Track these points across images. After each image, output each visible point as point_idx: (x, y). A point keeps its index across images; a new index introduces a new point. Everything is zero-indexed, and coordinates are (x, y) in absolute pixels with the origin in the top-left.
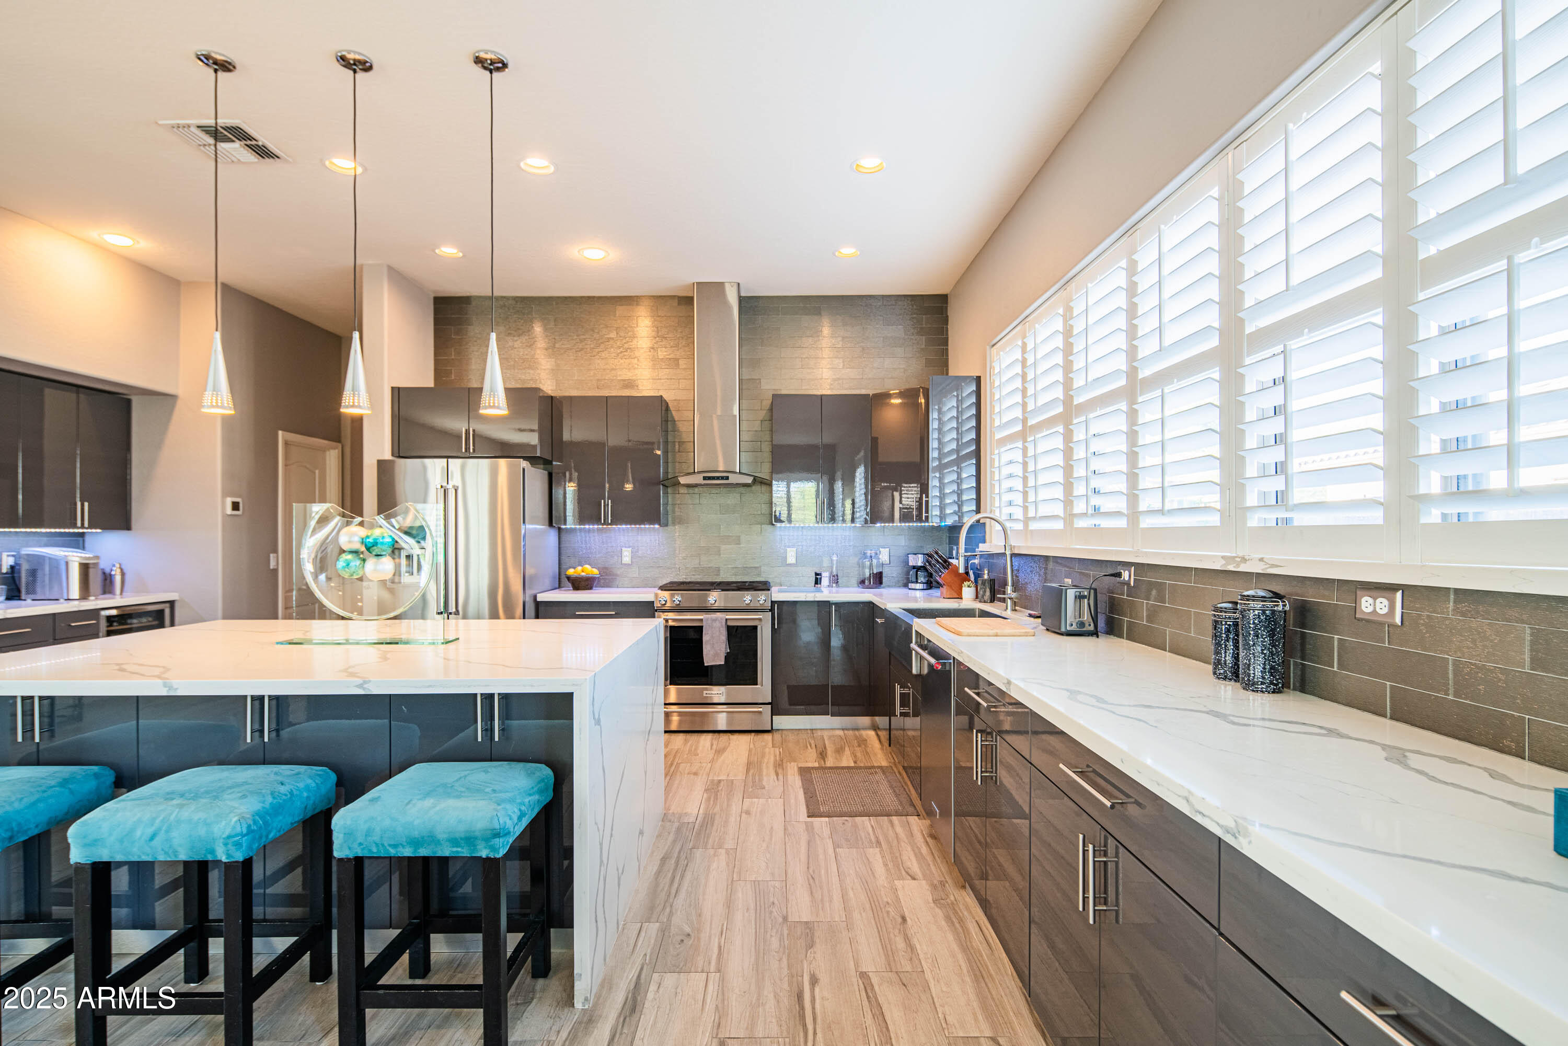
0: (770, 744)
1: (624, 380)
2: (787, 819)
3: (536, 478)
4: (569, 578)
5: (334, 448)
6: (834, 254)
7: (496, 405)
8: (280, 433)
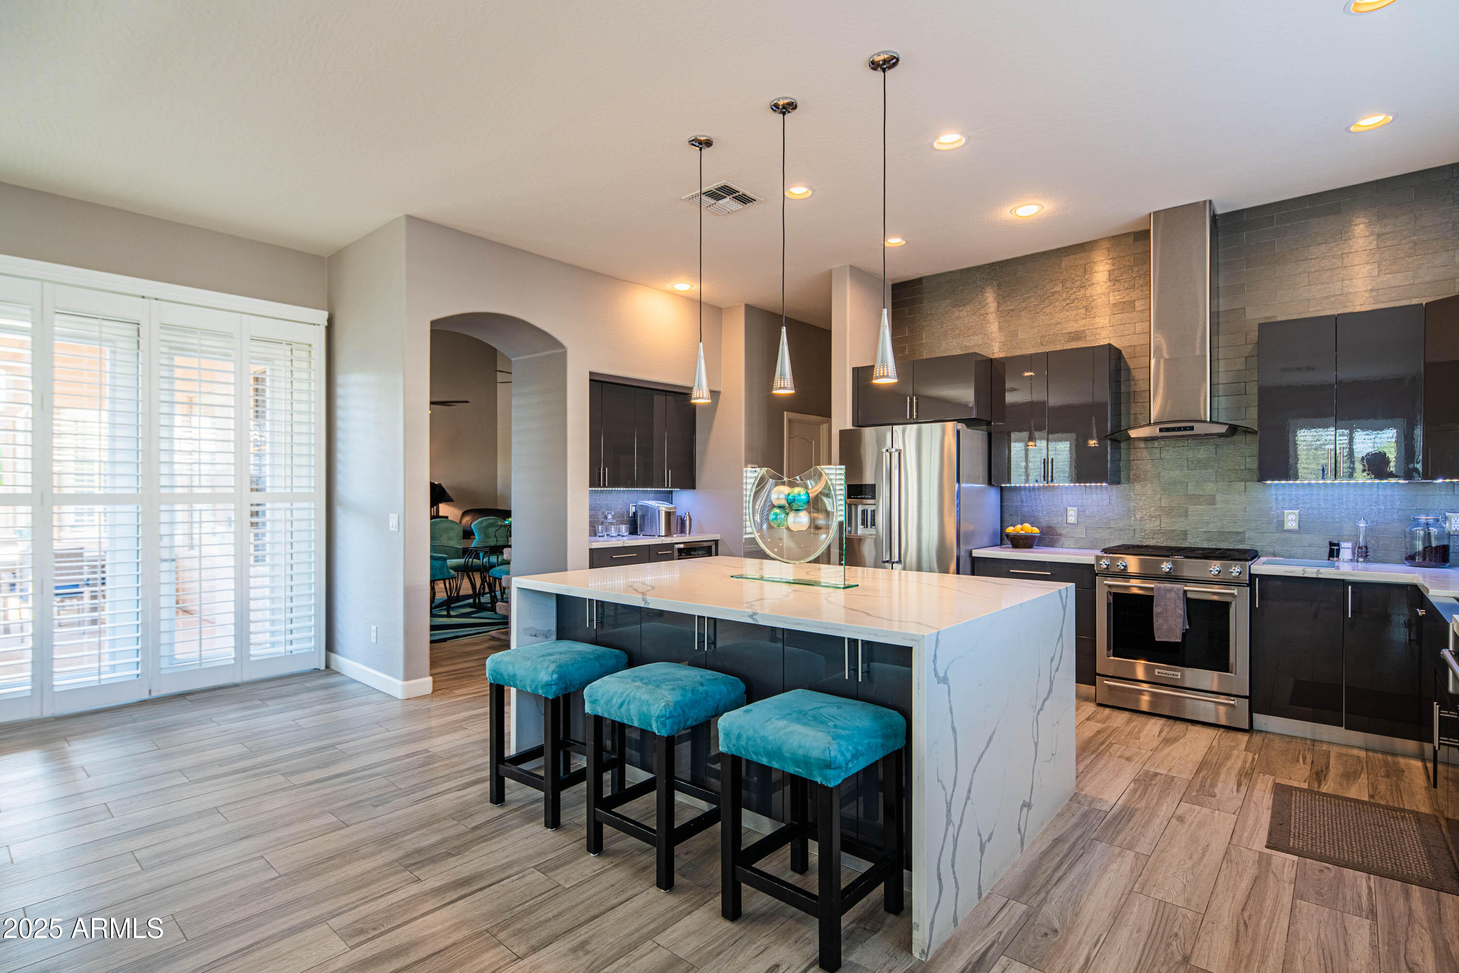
0: (1243, 746)
1: (1070, 333)
2: (1234, 841)
3: (975, 439)
4: (1008, 536)
5: (826, 423)
6: (1347, 130)
7: (886, 374)
8: (785, 413)
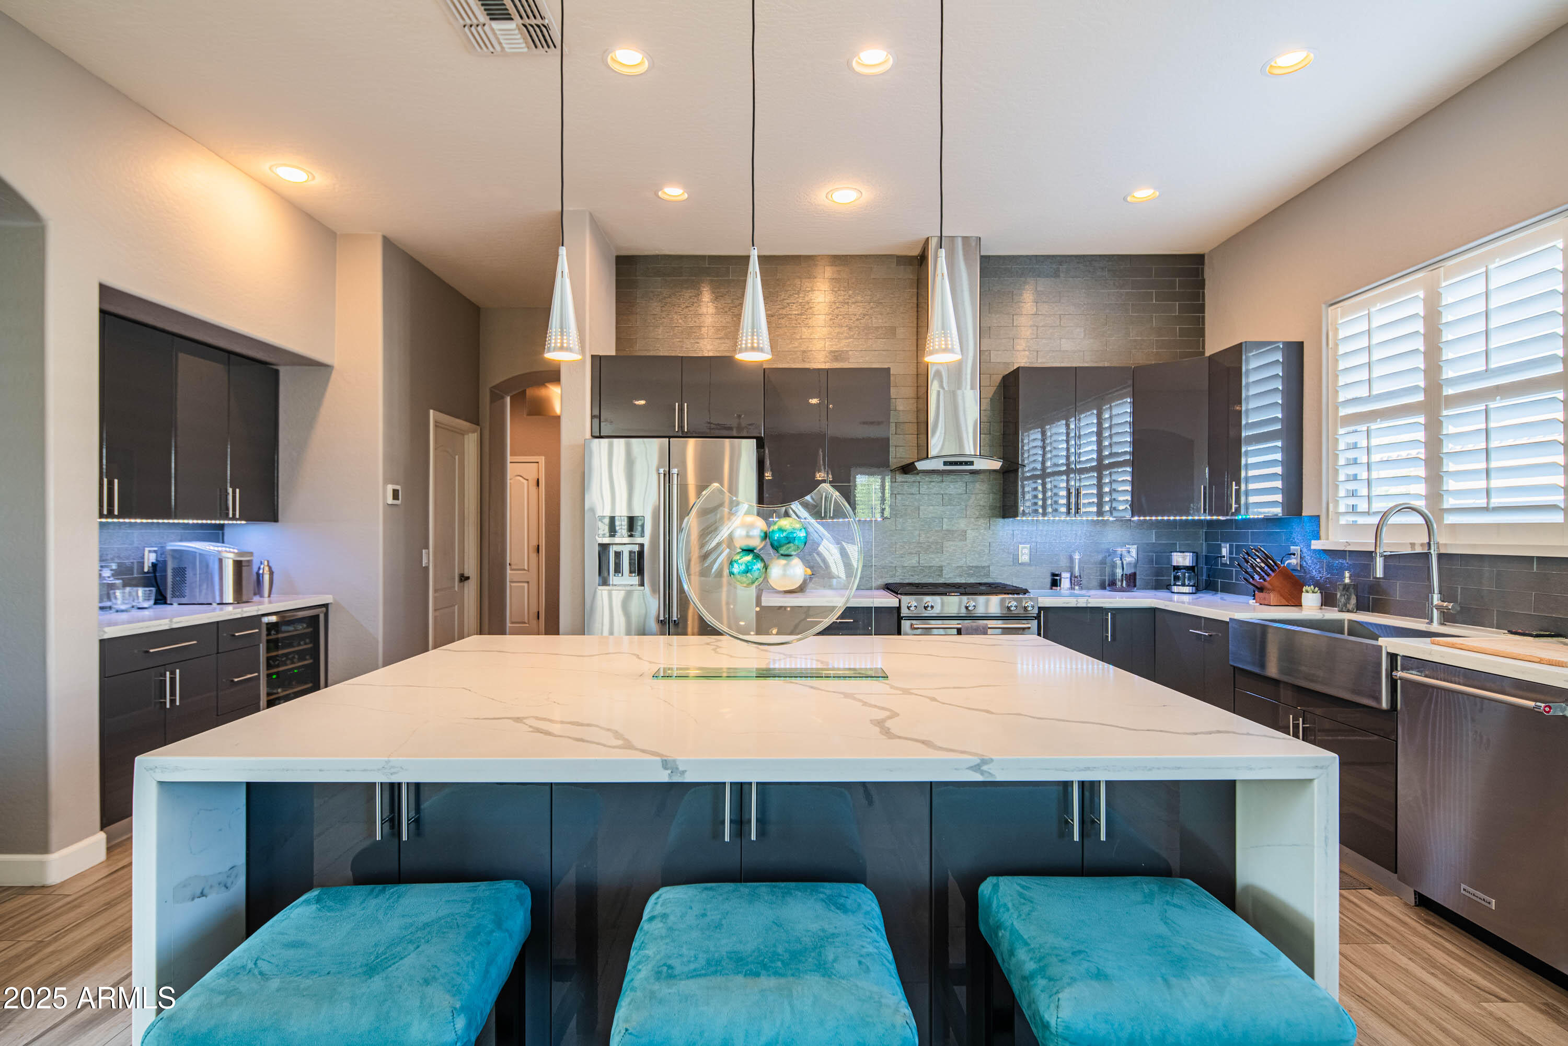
5: (473, 432)
6: (1125, 199)
8: (431, 411)
